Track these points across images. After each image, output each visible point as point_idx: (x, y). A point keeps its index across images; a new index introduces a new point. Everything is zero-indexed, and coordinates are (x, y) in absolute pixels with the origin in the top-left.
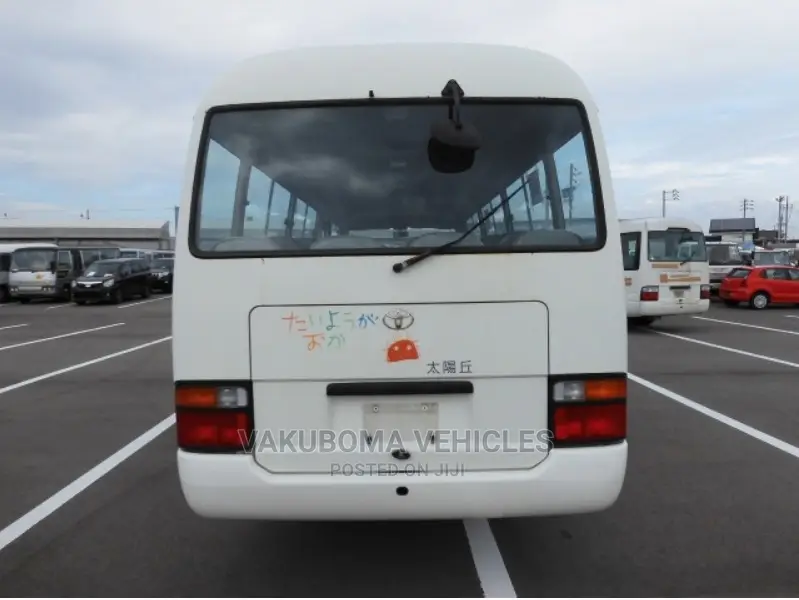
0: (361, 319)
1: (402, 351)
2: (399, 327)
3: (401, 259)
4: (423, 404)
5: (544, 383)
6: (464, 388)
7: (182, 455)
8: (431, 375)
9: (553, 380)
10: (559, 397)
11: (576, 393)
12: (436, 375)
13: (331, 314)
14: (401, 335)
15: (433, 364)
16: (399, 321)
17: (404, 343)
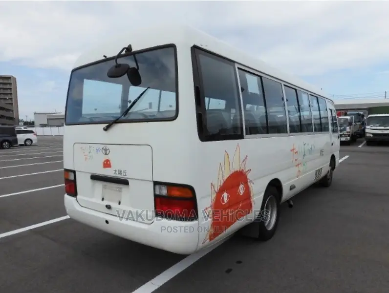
0: (97, 150)
1: (107, 164)
2: (106, 154)
3: (105, 125)
4: (118, 188)
5: (152, 184)
6: (125, 182)
7: (66, 196)
8: (115, 175)
9: (156, 183)
10: (157, 193)
11: (164, 192)
12: (116, 176)
13: (90, 147)
14: (106, 157)
15: (115, 171)
16: (106, 151)
17: (107, 161)
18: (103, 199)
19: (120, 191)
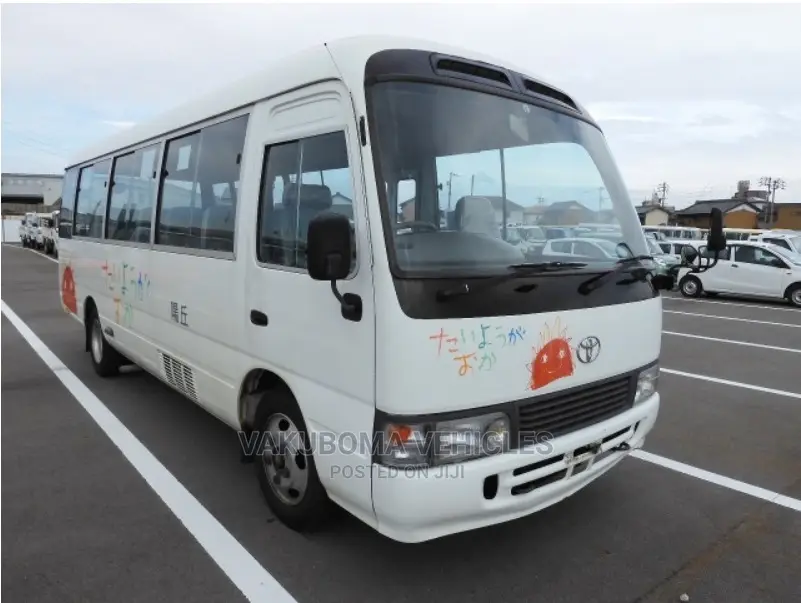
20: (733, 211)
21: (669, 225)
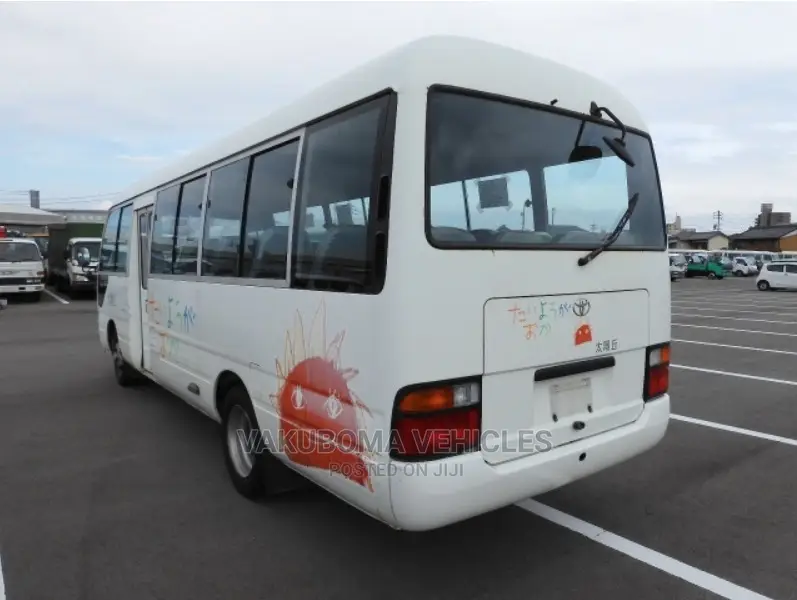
0: (561, 308)
1: (583, 335)
2: (582, 315)
4: (583, 380)
6: (609, 363)
9: (649, 350)
10: (652, 362)
12: (600, 354)
13: (542, 304)
14: (583, 321)
15: (599, 345)
16: (582, 308)
17: (585, 328)
18: (555, 418)
19: (588, 385)
20: (788, 235)
21: (730, 249)
